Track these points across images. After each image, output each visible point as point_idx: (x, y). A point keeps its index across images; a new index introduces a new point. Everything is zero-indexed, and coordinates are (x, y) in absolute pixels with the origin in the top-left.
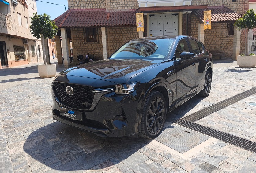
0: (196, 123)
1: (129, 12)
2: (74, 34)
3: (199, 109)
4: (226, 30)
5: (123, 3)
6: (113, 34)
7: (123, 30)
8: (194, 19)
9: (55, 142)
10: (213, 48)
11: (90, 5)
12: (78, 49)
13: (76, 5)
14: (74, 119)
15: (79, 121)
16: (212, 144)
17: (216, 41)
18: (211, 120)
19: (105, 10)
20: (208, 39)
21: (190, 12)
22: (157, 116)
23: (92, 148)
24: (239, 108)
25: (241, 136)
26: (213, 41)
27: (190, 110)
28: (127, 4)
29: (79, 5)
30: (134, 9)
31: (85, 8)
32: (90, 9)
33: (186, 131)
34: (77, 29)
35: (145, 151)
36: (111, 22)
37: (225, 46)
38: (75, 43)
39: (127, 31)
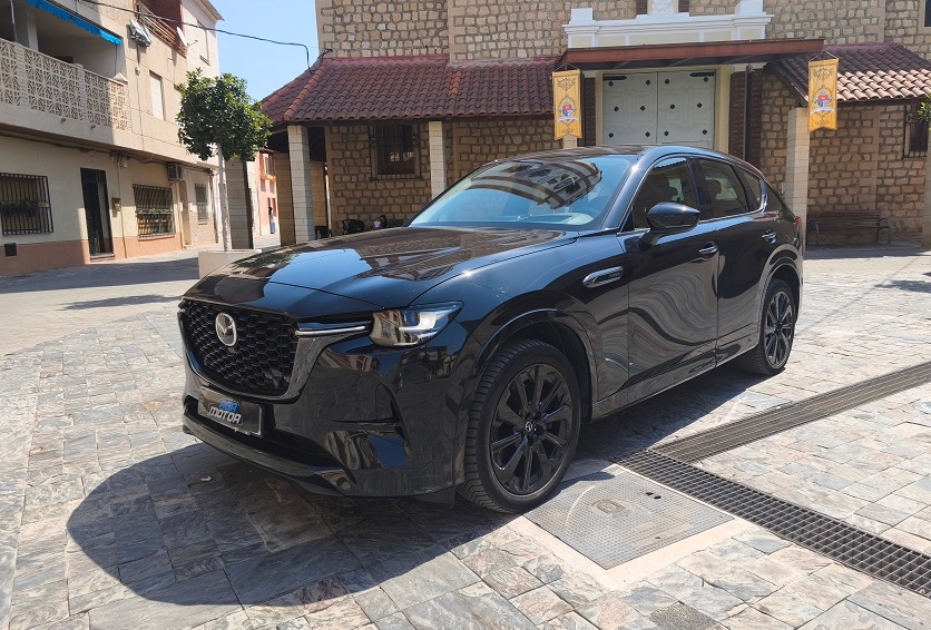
0: (699, 465)
1: (529, 69)
2: (337, 146)
3: (727, 420)
4: (901, 131)
5: (512, 36)
6: (471, 145)
7: (510, 131)
8: (776, 94)
9: (178, 507)
10: (847, 199)
11: (393, 44)
12: (348, 199)
13: (346, 46)
14: (236, 429)
15: (252, 436)
16: (731, 543)
17: (857, 174)
18: (758, 460)
19: (447, 61)
20: (830, 167)
21: (760, 66)
22: (539, 431)
23: (292, 535)
24: (883, 419)
25: (852, 520)
26: (848, 175)
27: (694, 419)
28: (526, 39)
29: (356, 45)
30: (549, 58)
31: (376, 54)
32: (395, 58)
33: (649, 494)
34: (348, 130)
35: (477, 552)
36: (463, 102)
37: (893, 195)
38: (337, 179)
39: (523, 136)
